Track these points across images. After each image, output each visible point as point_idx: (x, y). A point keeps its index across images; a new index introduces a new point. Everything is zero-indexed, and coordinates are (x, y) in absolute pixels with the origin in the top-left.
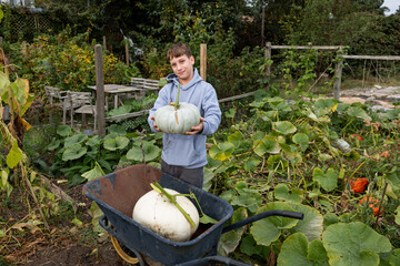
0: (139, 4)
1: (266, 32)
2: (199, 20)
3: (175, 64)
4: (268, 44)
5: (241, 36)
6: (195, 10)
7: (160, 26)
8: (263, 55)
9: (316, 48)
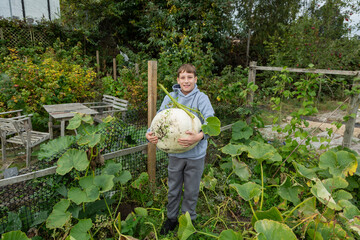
0: (132, 22)
1: (251, 52)
2: (185, 37)
3: (183, 78)
4: (253, 64)
5: (228, 55)
6: (182, 27)
7: (148, 42)
8: (246, 75)
9: (321, 72)
